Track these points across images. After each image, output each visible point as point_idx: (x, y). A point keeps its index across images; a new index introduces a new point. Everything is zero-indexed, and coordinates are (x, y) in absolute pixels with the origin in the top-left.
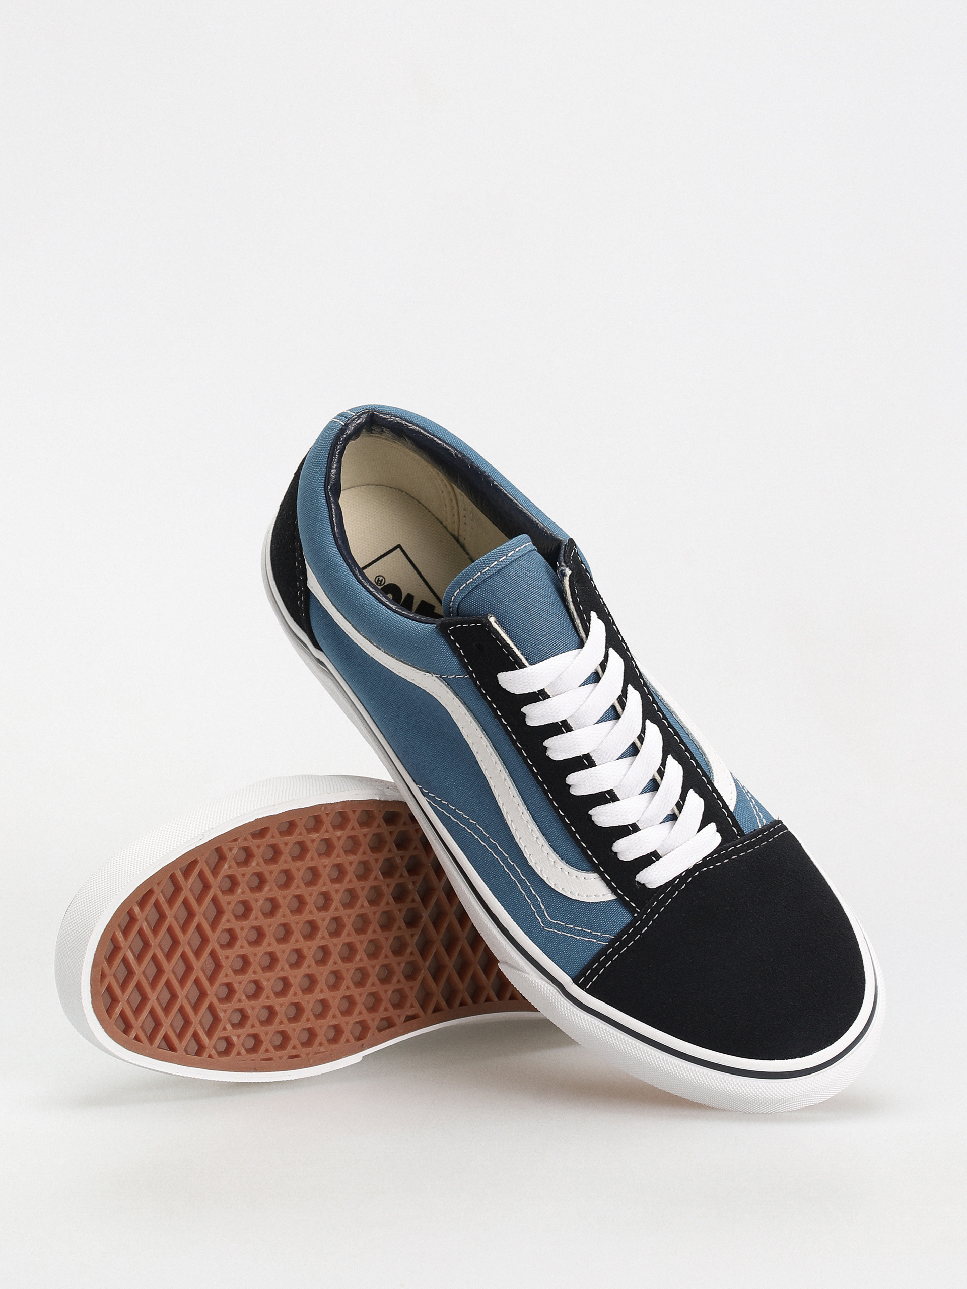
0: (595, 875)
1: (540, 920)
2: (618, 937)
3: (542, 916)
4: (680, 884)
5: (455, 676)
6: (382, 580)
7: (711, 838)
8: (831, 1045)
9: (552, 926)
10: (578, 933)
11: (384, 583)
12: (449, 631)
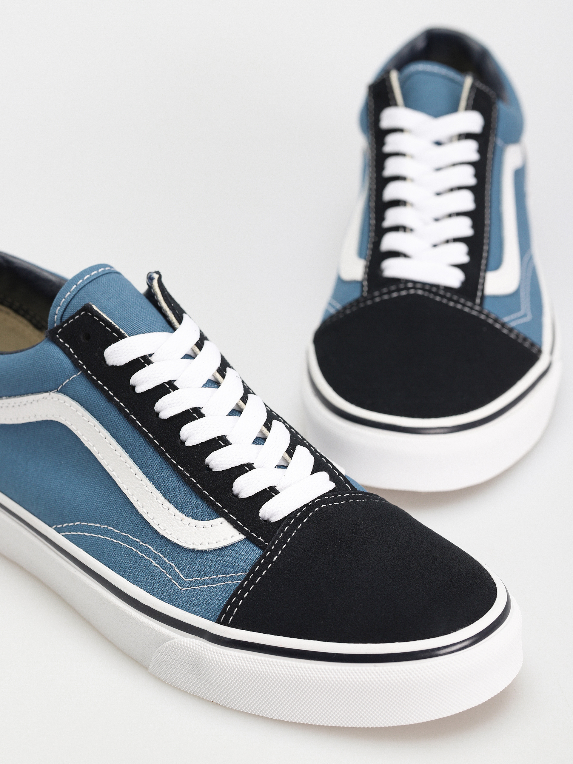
0: (222, 519)
1: (177, 584)
2: (252, 571)
3: (177, 578)
5: (69, 380)
9: (189, 584)
10: (214, 581)
12: (57, 336)
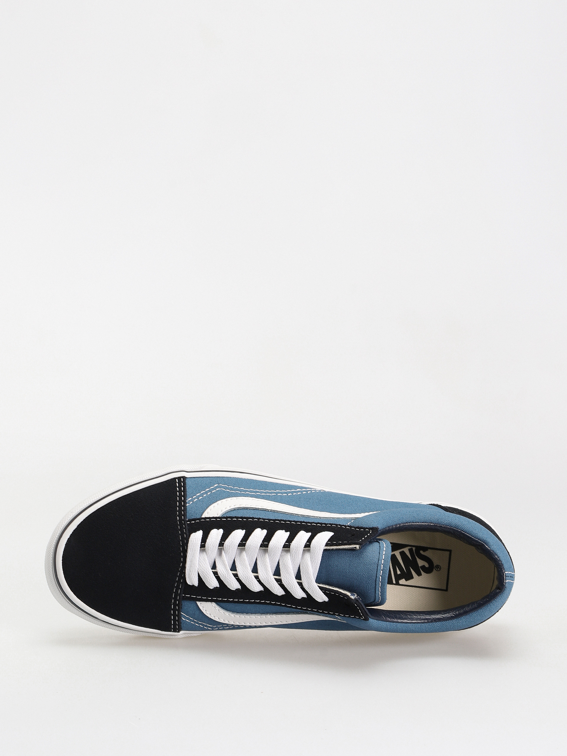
4: (183, 548)
6: (437, 569)
7: (192, 580)
8: (63, 556)
11: (435, 569)
